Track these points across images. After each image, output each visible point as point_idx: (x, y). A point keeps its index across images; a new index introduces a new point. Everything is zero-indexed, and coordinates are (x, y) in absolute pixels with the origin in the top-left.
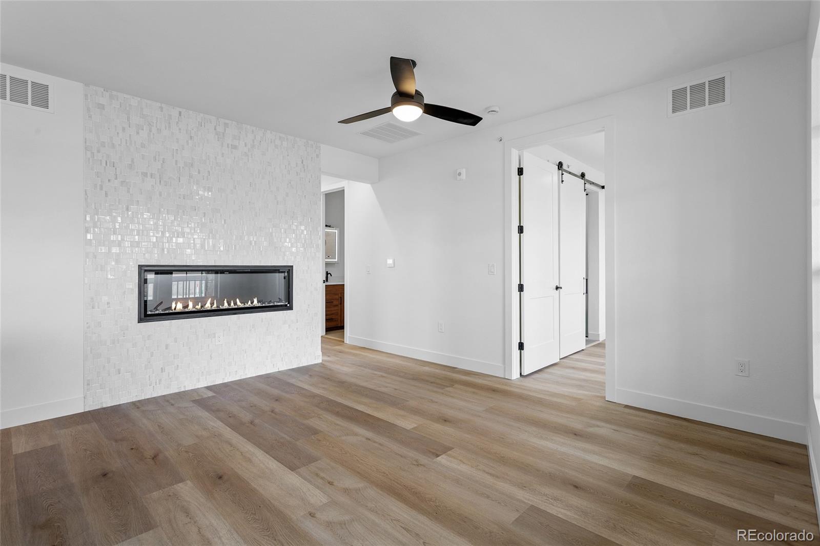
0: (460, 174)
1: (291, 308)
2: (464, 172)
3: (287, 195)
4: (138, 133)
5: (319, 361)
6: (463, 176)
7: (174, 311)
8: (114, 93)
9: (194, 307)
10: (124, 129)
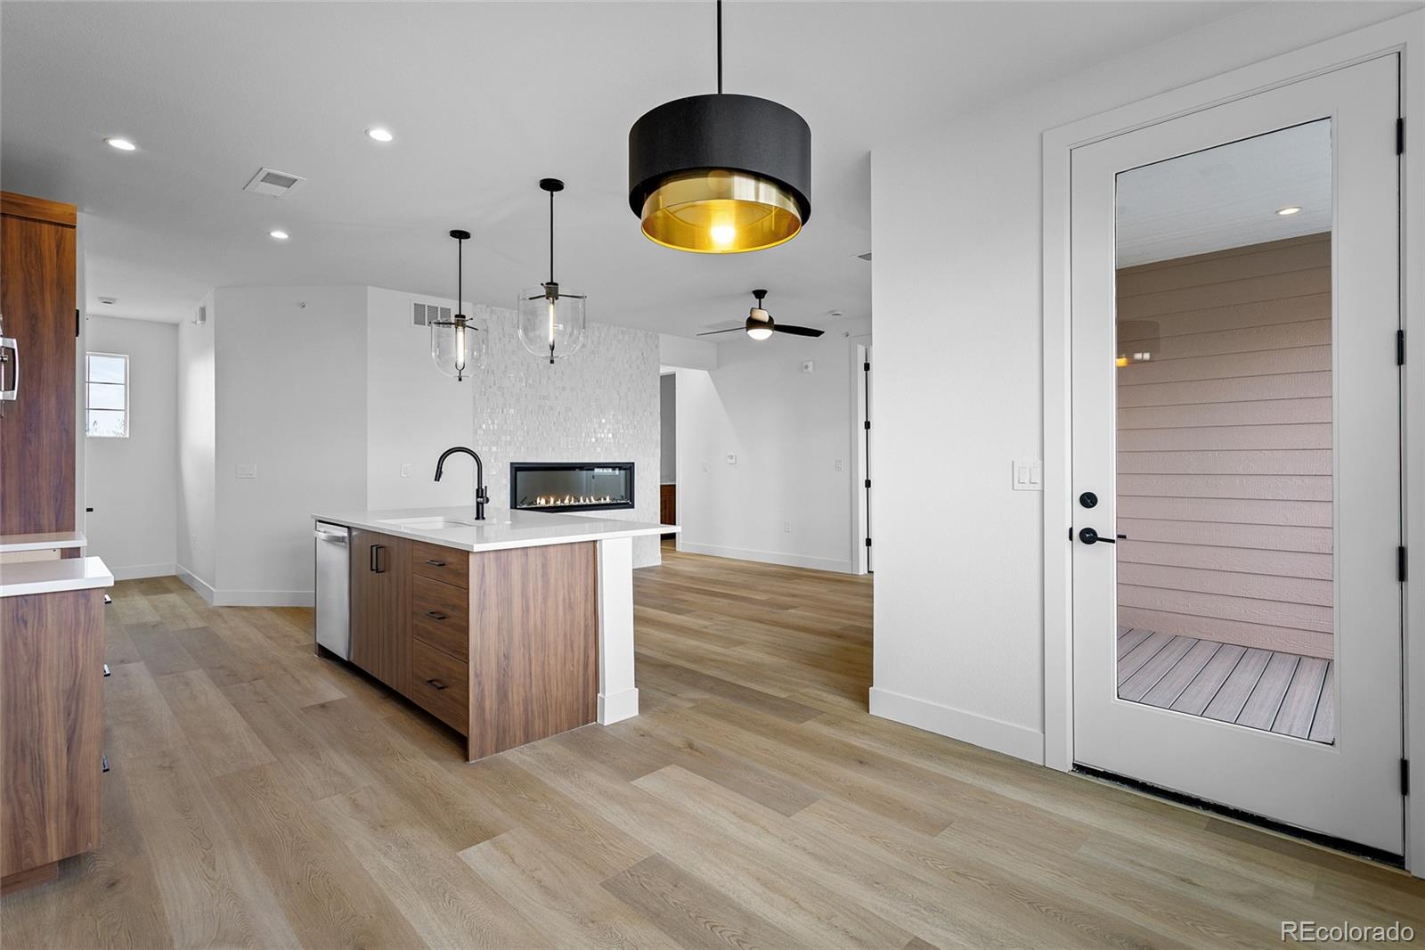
0: (806, 367)
1: (632, 506)
2: (810, 364)
3: (629, 389)
4: (510, 341)
5: (660, 564)
6: (810, 369)
7: (538, 506)
8: (494, 308)
9: (555, 502)
10: (500, 339)
